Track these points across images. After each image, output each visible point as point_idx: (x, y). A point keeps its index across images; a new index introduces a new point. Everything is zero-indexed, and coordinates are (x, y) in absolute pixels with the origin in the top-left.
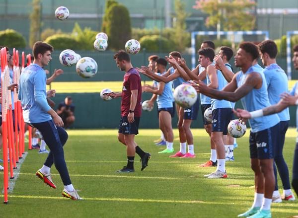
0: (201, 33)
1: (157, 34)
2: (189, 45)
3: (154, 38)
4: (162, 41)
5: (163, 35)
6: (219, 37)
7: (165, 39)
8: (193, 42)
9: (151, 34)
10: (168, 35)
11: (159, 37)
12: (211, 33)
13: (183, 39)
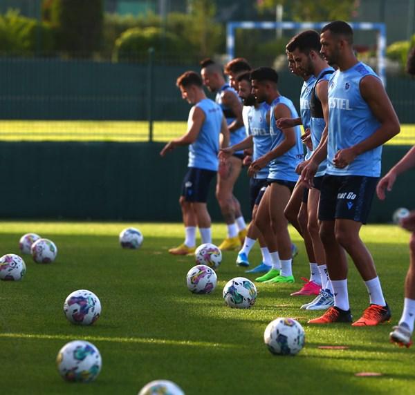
0: (248, 25)
1: (155, 25)
2: (223, 49)
3: (149, 32)
4: (167, 40)
5: (168, 28)
6: (279, 32)
7: (172, 36)
8: (230, 42)
9: (142, 26)
10: (179, 28)
11: (160, 31)
12: (267, 25)
13: (209, 35)
